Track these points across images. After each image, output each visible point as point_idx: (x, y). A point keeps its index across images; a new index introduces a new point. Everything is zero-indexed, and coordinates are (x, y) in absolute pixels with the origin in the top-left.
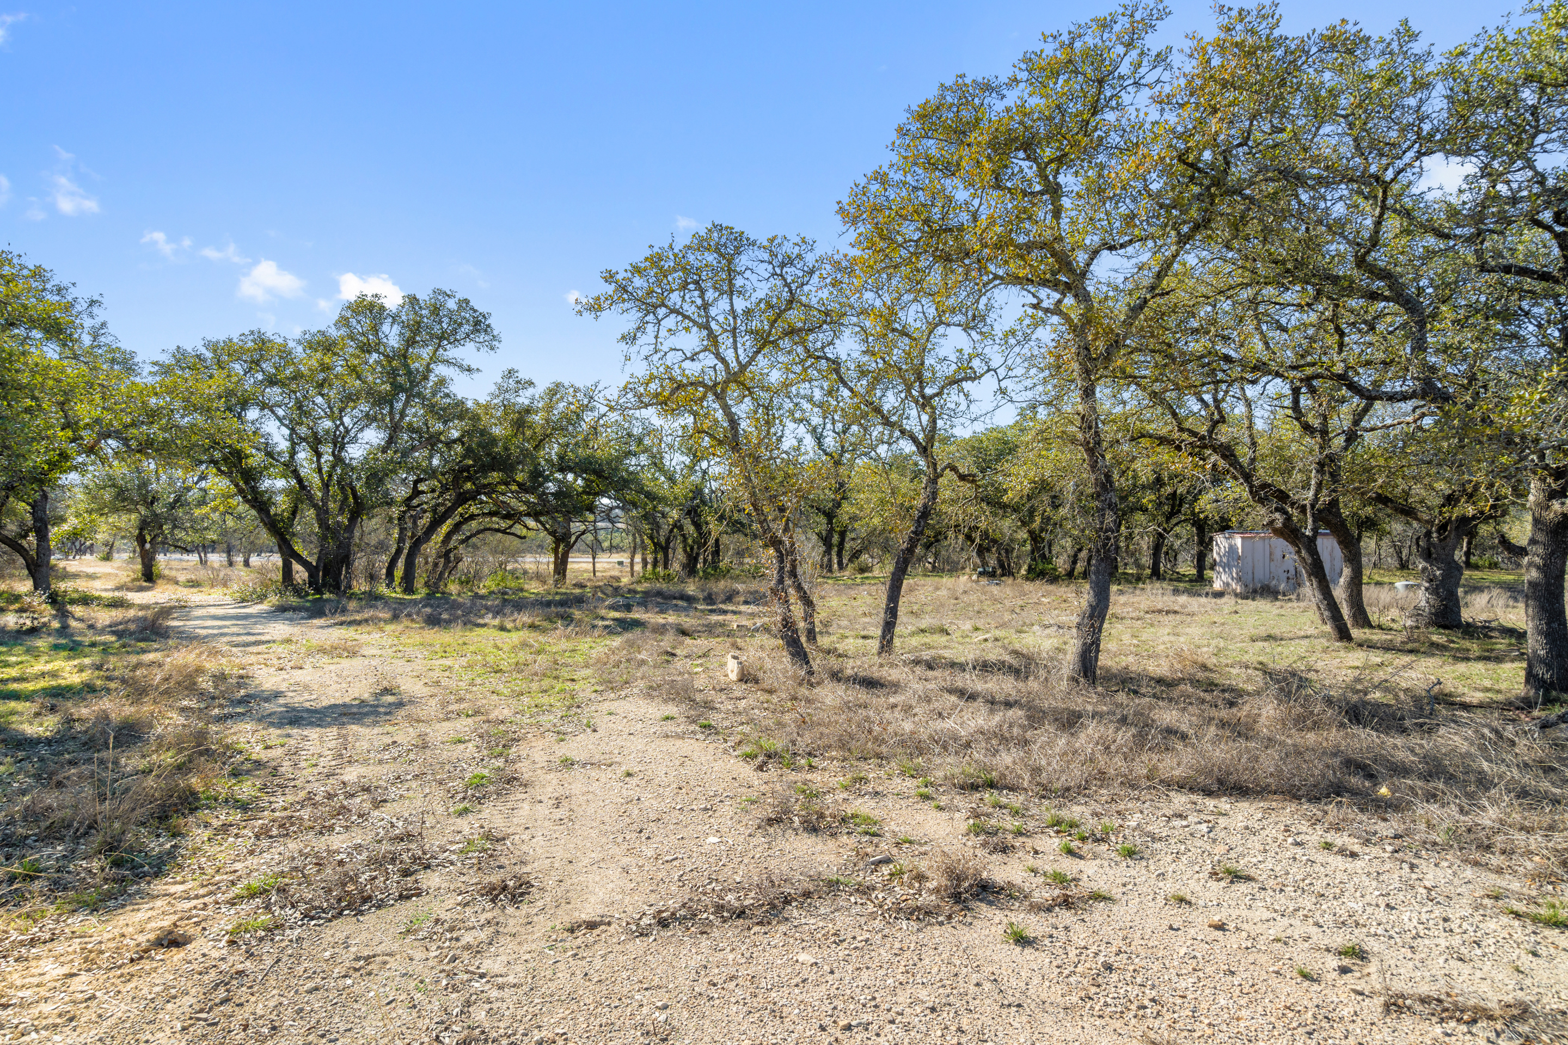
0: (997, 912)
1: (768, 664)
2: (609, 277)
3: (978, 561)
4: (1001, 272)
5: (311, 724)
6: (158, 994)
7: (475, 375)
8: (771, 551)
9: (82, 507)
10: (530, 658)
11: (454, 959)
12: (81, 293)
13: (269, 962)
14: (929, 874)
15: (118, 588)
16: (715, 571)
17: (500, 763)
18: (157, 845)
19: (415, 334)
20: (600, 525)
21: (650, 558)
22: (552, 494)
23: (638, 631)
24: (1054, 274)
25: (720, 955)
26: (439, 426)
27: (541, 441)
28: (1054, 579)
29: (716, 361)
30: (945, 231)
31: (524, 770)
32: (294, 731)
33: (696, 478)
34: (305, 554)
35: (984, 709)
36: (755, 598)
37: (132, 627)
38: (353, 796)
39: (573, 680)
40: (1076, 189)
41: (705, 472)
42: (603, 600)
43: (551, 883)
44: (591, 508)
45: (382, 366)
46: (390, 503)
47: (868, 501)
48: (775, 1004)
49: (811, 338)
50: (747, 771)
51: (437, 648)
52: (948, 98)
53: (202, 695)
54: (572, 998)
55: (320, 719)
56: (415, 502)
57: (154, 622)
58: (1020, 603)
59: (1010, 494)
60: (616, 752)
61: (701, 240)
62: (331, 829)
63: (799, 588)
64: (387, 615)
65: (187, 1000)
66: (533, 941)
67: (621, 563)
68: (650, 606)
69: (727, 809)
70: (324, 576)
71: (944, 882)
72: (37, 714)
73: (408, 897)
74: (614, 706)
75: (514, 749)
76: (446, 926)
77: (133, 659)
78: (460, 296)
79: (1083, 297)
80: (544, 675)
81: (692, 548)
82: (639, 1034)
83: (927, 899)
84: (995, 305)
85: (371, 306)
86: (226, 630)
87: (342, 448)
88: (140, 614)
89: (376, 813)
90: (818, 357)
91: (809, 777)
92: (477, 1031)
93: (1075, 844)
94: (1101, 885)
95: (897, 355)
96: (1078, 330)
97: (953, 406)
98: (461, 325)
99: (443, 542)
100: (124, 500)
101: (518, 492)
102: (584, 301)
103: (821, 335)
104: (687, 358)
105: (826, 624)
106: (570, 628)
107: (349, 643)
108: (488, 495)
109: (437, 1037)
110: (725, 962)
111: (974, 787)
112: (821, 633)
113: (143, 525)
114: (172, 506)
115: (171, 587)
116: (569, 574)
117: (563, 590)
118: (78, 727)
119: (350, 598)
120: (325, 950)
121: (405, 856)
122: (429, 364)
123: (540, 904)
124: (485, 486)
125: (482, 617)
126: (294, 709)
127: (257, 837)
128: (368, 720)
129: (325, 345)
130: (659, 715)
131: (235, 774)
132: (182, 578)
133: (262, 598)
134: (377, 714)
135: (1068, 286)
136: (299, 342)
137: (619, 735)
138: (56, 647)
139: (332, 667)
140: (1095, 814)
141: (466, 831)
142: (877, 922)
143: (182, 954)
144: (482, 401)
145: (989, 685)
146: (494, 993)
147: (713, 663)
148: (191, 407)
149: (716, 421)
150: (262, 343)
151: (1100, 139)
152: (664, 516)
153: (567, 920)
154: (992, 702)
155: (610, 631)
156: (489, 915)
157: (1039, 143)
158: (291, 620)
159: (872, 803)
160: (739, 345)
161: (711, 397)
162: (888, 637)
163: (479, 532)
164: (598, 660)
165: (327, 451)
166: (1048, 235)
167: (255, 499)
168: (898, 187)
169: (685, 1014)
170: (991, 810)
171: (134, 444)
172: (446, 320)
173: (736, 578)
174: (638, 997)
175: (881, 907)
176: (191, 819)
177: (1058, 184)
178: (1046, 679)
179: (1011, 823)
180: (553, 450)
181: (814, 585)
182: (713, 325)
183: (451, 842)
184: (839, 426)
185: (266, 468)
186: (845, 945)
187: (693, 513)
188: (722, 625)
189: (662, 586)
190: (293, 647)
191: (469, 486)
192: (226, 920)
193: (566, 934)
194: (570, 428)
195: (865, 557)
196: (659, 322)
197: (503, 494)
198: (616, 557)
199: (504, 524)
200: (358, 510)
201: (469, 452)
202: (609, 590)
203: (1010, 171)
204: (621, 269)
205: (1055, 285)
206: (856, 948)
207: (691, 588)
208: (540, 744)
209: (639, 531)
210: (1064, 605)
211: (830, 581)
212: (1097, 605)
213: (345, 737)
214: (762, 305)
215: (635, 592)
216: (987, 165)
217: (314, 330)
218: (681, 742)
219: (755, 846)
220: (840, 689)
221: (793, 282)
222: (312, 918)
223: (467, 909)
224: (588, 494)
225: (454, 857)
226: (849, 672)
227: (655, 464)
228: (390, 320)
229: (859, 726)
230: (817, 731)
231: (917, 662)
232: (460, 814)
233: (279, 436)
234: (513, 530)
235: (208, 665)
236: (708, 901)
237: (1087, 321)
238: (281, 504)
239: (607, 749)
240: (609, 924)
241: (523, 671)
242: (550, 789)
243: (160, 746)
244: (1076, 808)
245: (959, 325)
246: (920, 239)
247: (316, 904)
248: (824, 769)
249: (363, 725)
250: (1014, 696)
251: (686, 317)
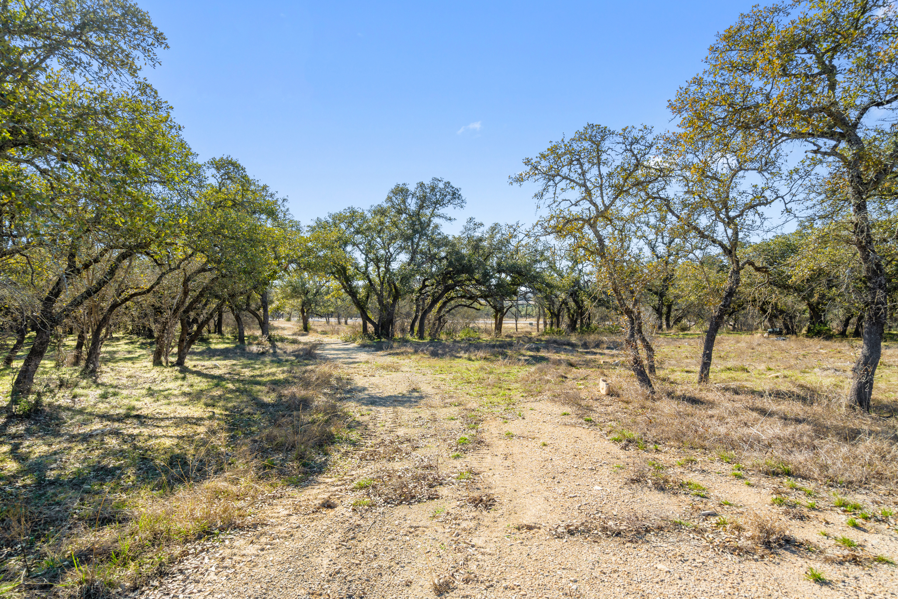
0: (799, 559)
1: (625, 385)
2: (528, 162)
3: (768, 324)
4: (787, 132)
5: (381, 405)
6: (325, 530)
7: (453, 222)
8: (626, 317)
9: (280, 296)
10: (486, 376)
11: (458, 535)
12: (279, 196)
13: (371, 522)
14: (746, 526)
15: (293, 335)
16: (588, 329)
17: (473, 432)
18: (320, 459)
19: (423, 203)
20: (520, 302)
21: (548, 321)
22: (494, 285)
23: (544, 363)
24: (830, 128)
25: (607, 557)
26: (436, 250)
27: (488, 256)
28: (829, 337)
29: (590, 205)
30: (745, 109)
31: (486, 437)
32: (373, 408)
33: (575, 275)
34: (373, 318)
35: (780, 424)
36: (615, 346)
37: (301, 353)
38: (402, 443)
39: (509, 389)
40: (848, 67)
41: (581, 271)
42: (524, 346)
43: (505, 501)
44: (515, 293)
45: (408, 221)
46: (413, 291)
47: (687, 286)
48: (644, 591)
49: (650, 186)
50: (616, 449)
51: (437, 368)
52: (746, 22)
53: (332, 387)
54: (522, 566)
55: (384, 403)
56: (423, 291)
57: (310, 350)
58: (803, 353)
59: (794, 278)
60: (537, 431)
61: (581, 134)
62: (394, 459)
63: (643, 340)
64: (411, 350)
65: (337, 535)
66: (498, 532)
67: (531, 324)
68: (550, 349)
69: (605, 471)
70: (382, 329)
71: (757, 533)
72: (268, 392)
73: (433, 499)
74: (534, 405)
75: (480, 426)
76: (453, 517)
77: (303, 369)
78: (445, 180)
79: (855, 141)
80: (494, 386)
81: (573, 316)
82: (561, 593)
83: (743, 542)
84: (783, 154)
85: (402, 190)
86: (340, 356)
87: (389, 264)
88: (305, 347)
89: (413, 453)
90: (655, 198)
91: (656, 456)
92: (472, 575)
93: (859, 521)
94: (884, 553)
95: (710, 193)
96: (851, 165)
97: (750, 223)
98: (446, 196)
99: (438, 312)
100: (296, 292)
101: (475, 285)
102: (513, 177)
103: (657, 184)
104: (572, 205)
105: (661, 363)
106: (506, 360)
107: (395, 365)
108: (461, 286)
109: (453, 575)
110: (610, 561)
111: (776, 474)
112: (658, 368)
113: (304, 304)
114: (315, 295)
115: (316, 334)
116: (503, 330)
117: (500, 339)
118: (284, 399)
119: (394, 341)
120: (395, 520)
121: (429, 477)
122: (430, 218)
123: (500, 511)
124: (459, 282)
125: (459, 352)
126: (372, 397)
127: (361, 459)
128: (407, 404)
129: (381, 212)
130: (560, 412)
131: (349, 427)
132: (319, 330)
133: (354, 340)
134: (411, 402)
135: (842, 136)
136: (369, 211)
137: (537, 422)
138: (272, 361)
139: (388, 376)
140: (875, 502)
141: (459, 467)
142: (709, 552)
143: (333, 513)
144: (457, 236)
145: (783, 407)
146: (480, 557)
147: (590, 384)
148: (325, 247)
149: (590, 241)
150: (353, 212)
151: (870, 29)
152: (557, 297)
153: (516, 523)
154: (785, 418)
155: (528, 362)
156: (474, 514)
157: (818, 40)
158: (368, 352)
159: (701, 477)
160: (604, 195)
161: (586, 227)
162: (705, 372)
163: (456, 307)
164: (523, 379)
165: (382, 265)
166: (825, 102)
167: (351, 291)
168: (710, 85)
169: (588, 587)
170: (789, 490)
171: (302, 266)
172: (438, 194)
173: (601, 333)
174: (559, 572)
175: (711, 543)
176: (332, 447)
177: (834, 67)
178: (827, 405)
179: (805, 501)
180: (493, 261)
181: (653, 339)
182: (588, 184)
183: (452, 472)
184: (666, 240)
185: (355, 275)
186: (688, 563)
187: (574, 295)
188: (594, 361)
189: (556, 337)
190: (370, 365)
191: (450, 282)
192: (351, 499)
193: (516, 530)
194: (503, 248)
195: (684, 321)
196: (556, 184)
197: (468, 286)
198: (529, 321)
199: (468, 302)
200: (397, 295)
201: (450, 264)
202: (526, 340)
203: (795, 63)
204: (534, 156)
205: (832, 136)
206: (696, 566)
207: (573, 339)
208: (494, 424)
209: (542, 306)
210: (839, 355)
211: (661, 336)
212: (870, 356)
213: (396, 412)
214: (619, 169)
215: (541, 341)
216: (777, 62)
217: (376, 205)
218: (574, 428)
219: (624, 495)
220: (674, 404)
221: (638, 153)
222: (388, 503)
223: (462, 509)
224: (514, 285)
225: (454, 481)
226: (679, 393)
227: (551, 267)
228: (411, 196)
229: (688, 427)
230: (659, 429)
231: (727, 389)
232: (455, 458)
233: (360, 258)
234: (473, 306)
235: (334, 373)
236: (597, 524)
237: (859, 157)
238: (362, 293)
239: (531, 430)
240: (539, 528)
241: (482, 383)
242: (501, 449)
243: (317, 410)
244: (857, 496)
245: (754, 169)
246: (726, 116)
247: (390, 496)
248: (666, 452)
249: (404, 407)
250: (801, 416)
251: (572, 181)
